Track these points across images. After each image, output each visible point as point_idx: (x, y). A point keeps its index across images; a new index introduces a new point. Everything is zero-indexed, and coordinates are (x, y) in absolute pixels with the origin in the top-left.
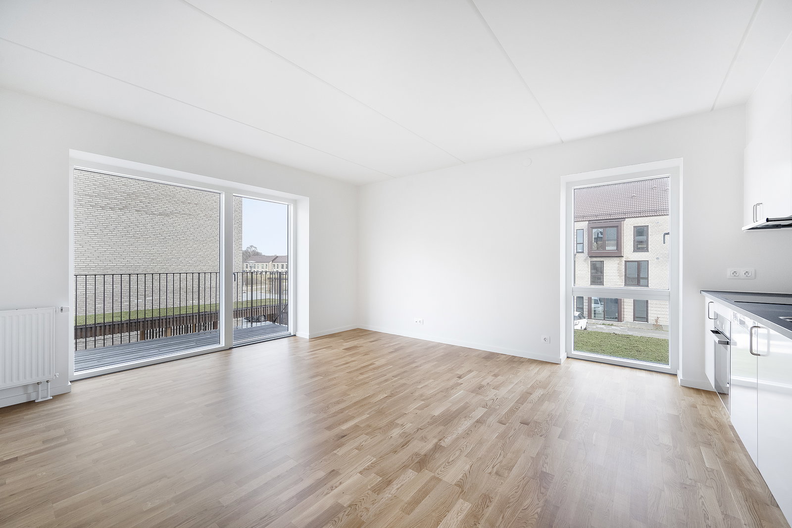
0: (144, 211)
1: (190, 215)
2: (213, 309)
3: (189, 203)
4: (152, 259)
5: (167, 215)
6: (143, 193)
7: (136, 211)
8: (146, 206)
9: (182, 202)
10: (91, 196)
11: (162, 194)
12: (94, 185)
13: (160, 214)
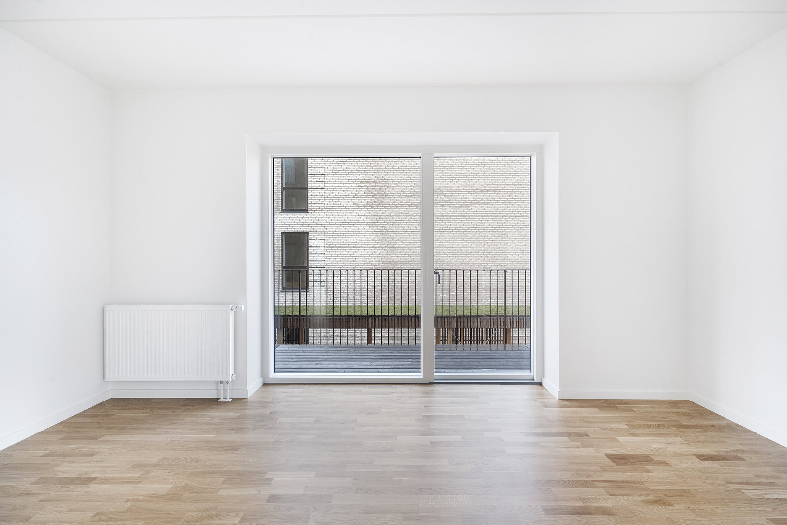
0: (448, 205)
1: (488, 203)
2: (522, 313)
3: (488, 191)
4: (455, 254)
5: (467, 207)
6: (446, 187)
7: (442, 205)
8: (449, 200)
9: (481, 191)
10: (408, 197)
11: (462, 186)
12: (411, 186)
13: (461, 207)
